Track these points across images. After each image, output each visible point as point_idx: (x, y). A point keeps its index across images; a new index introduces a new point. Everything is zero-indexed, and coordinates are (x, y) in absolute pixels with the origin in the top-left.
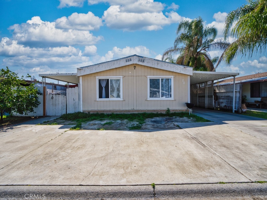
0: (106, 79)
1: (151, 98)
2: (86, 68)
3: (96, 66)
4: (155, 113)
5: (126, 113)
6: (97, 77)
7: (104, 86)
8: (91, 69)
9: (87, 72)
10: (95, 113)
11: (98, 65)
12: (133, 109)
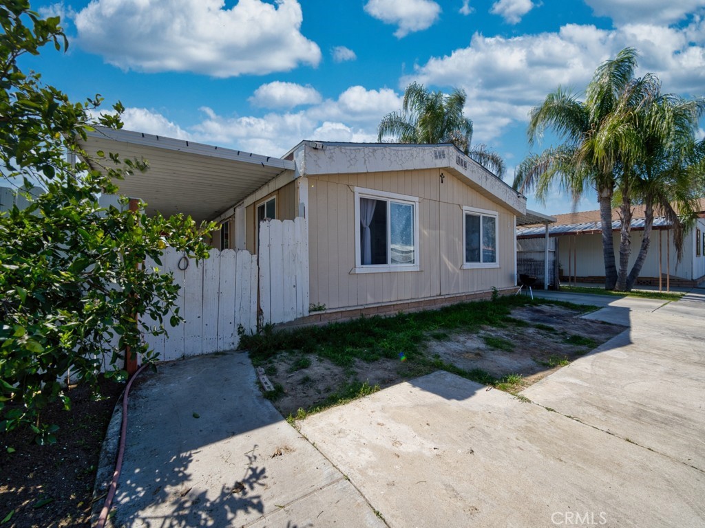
0: (374, 200)
1: (469, 264)
2: (337, 150)
3: (367, 150)
4: (477, 300)
5: (428, 308)
6: (357, 189)
7: (369, 224)
8: (352, 156)
9: (340, 165)
10: (354, 318)
11: (371, 149)
12: (440, 295)
